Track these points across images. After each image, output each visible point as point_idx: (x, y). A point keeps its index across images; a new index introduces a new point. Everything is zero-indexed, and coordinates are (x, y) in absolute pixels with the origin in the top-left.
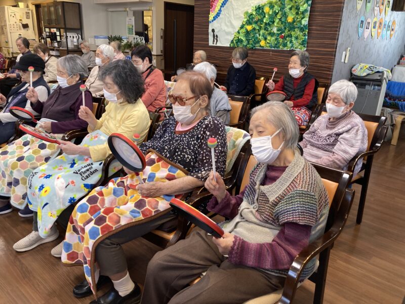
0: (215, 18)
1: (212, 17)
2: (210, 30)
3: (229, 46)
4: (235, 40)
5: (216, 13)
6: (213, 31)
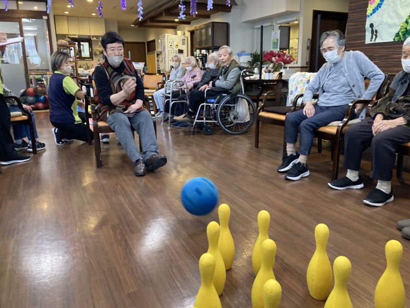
0: (374, 11)
1: (372, 9)
2: (367, 26)
3: (393, 41)
4: (402, 32)
5: (376, 4)
6: (372, 26)
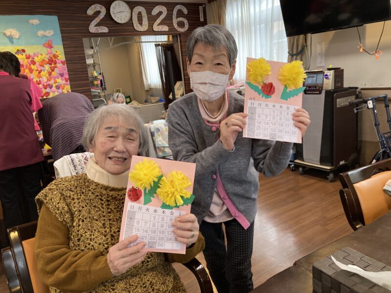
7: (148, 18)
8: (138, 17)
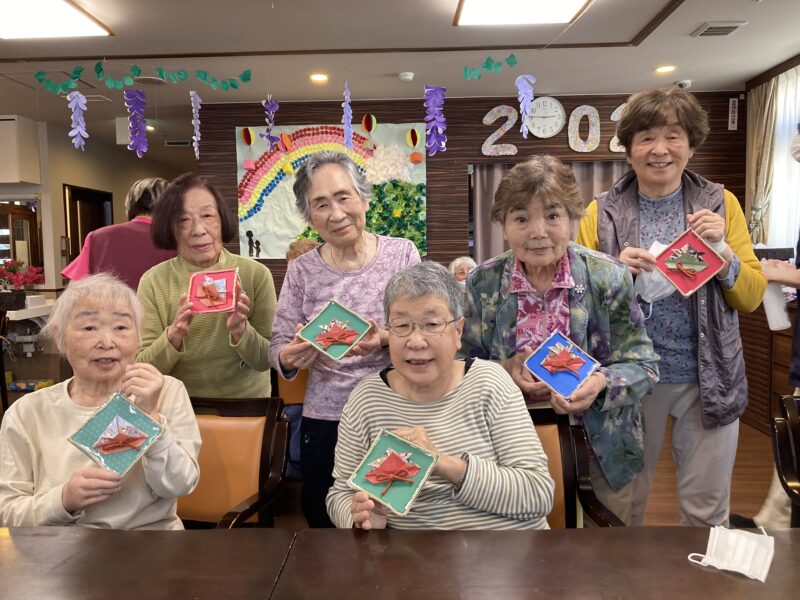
7: (601, 126)
8: (580, 125)
